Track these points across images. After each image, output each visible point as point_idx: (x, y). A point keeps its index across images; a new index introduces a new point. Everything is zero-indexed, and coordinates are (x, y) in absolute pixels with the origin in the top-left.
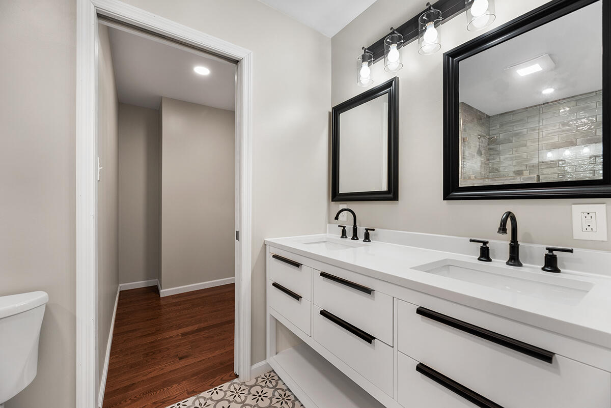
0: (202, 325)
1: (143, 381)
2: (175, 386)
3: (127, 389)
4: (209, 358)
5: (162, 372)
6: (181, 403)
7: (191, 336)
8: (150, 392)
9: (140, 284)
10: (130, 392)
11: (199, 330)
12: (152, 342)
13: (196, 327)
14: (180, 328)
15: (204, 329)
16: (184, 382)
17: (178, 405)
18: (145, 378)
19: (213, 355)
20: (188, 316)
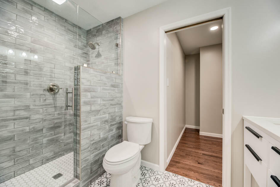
0: (214, 154)
1: (182, 163)
2: (192, 172)
3: (177, 162)
4: (211, 171)
5: (190, 164)
6: (193, 180)
7: (206, 156)
8: (183, 168)
9: (193, 127)
10: (177, 164)
11: (211, 156)
12: (190, 151)
13: (210, 154)
14: (203, 151)
15: (214, 156)
16: (197, 173)
17: (191, 180)
18: (183, 162)
19: (214, 170)
20: (208, 147)
